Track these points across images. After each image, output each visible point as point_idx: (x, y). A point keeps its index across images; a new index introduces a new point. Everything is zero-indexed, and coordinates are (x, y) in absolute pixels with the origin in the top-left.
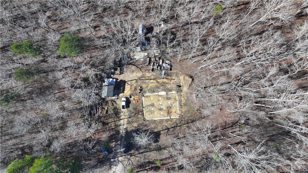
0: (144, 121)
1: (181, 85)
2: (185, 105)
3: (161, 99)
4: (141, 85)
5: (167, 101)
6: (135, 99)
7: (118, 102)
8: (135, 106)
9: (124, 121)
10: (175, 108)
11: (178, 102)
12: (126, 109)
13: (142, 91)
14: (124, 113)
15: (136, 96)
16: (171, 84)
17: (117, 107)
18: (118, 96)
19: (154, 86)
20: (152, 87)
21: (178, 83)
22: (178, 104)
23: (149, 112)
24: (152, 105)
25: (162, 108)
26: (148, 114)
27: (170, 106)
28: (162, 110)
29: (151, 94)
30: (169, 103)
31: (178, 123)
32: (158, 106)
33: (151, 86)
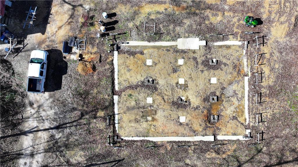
0: (114, 143)
1: (264, 17)
2: (274, 92)
3: (185, 63)
4: (113, 8)
5: (206, 72)
6: (86, 57)
7: (17, 62)
8: (83, 86)
9: (34, 140)
10: (236, 103)
11: (246, 79)
12: (47, 94)
13: (113, 29)
14: (39, 107)
15: (90, 47)
16: (223, 11)
17: (14, 84)
18: (19, 43)
19: (159, 16)
20: (153, 17)
21: (249, 10)
22: (247, 88)
23: (136, 111)
24: (146, 83)
25: (183, 98)
26: (133, 117)
27: (218, 94)
28: (185, 107)
29: (146, 43)
30: (214, 80)
31: (243, 159)
32: (173, 89)
33: (149, 14)
